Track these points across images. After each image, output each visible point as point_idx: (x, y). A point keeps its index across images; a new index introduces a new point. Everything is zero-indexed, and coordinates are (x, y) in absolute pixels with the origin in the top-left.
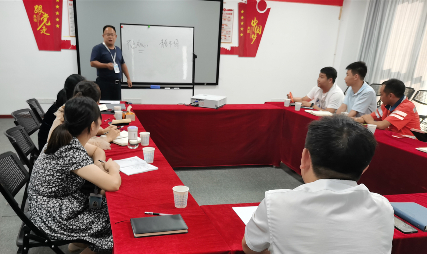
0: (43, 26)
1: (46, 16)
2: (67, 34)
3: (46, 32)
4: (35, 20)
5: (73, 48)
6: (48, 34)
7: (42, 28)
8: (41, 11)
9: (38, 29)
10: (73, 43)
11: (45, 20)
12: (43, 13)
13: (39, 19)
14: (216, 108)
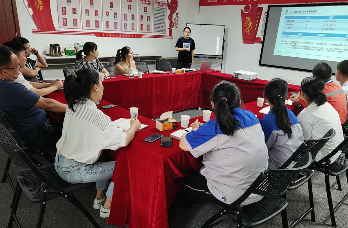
0: (248, 29)
1: (251, 23)
2: (259, 34)
3: (249, 33)
4: (245, 26)
5: (261, 42)
6: (250, 34)
7: (247, 31)
8: (249, 20)
9: (245, 31)
10: (262, 40)
11: (250, 26)
12: (250, 21)
13: (247, 25)
14: (250, 80)
